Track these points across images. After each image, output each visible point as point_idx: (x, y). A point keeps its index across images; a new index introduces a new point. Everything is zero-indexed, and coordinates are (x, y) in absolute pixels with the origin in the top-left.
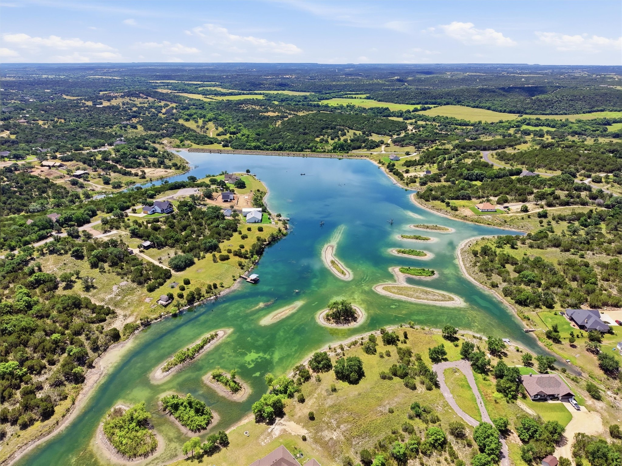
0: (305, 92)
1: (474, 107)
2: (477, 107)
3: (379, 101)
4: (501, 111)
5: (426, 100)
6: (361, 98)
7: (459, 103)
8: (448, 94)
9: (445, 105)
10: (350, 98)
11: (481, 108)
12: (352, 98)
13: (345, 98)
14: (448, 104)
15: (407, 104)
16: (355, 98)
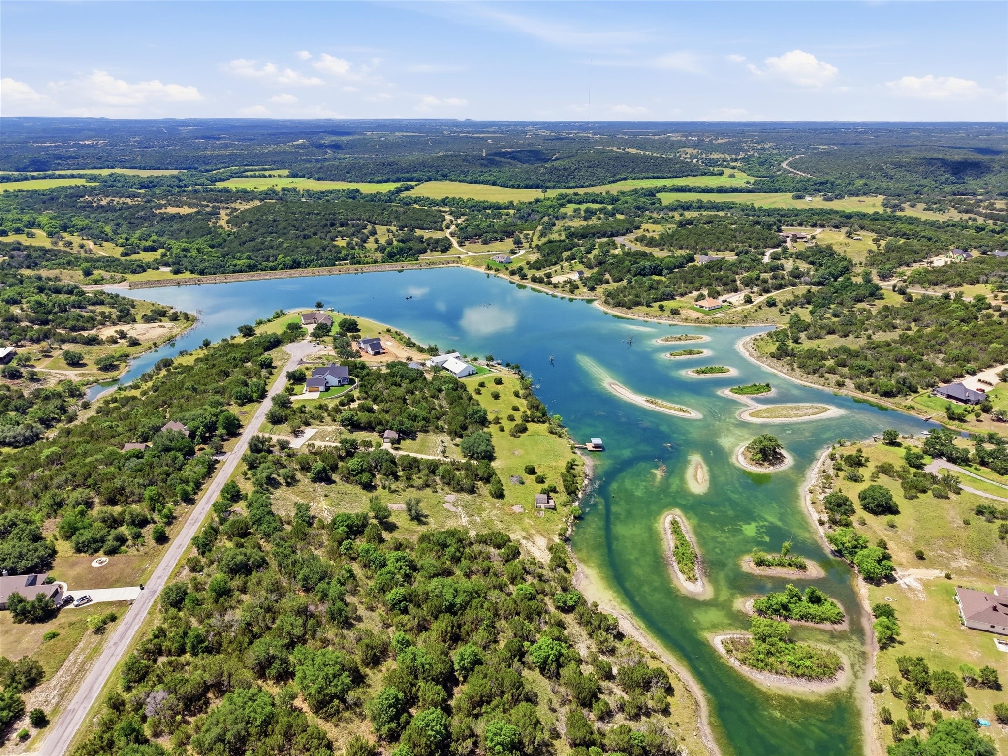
0: (159, 169)
1: (471, 183)
2: (476, 182)
3: (319, 179)
4: (513, 187)
5: (397, 175)
6: (280, 176)
7: (445, 177)
8: (424, 165)
9: (426, 181)
10: (260, 176)
11: (482, 183)
12: (265, 176)
13: (251, 176)
14: (429, 179)
15: (370, 182)
16: (270, 176)
